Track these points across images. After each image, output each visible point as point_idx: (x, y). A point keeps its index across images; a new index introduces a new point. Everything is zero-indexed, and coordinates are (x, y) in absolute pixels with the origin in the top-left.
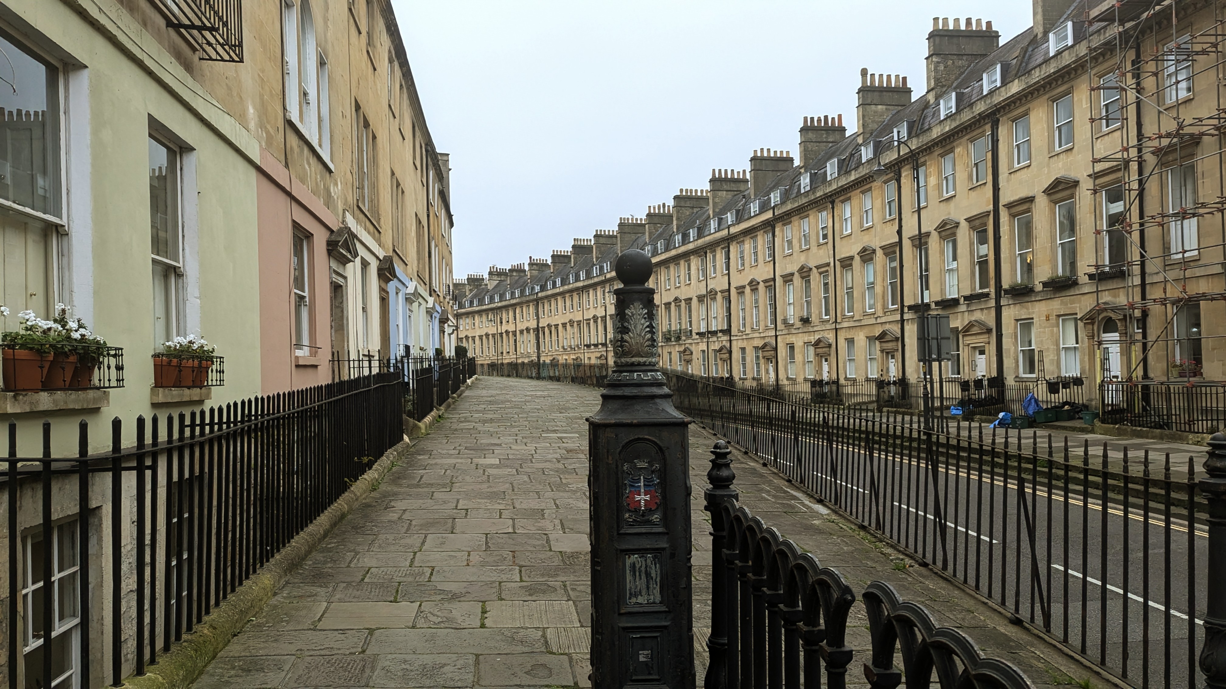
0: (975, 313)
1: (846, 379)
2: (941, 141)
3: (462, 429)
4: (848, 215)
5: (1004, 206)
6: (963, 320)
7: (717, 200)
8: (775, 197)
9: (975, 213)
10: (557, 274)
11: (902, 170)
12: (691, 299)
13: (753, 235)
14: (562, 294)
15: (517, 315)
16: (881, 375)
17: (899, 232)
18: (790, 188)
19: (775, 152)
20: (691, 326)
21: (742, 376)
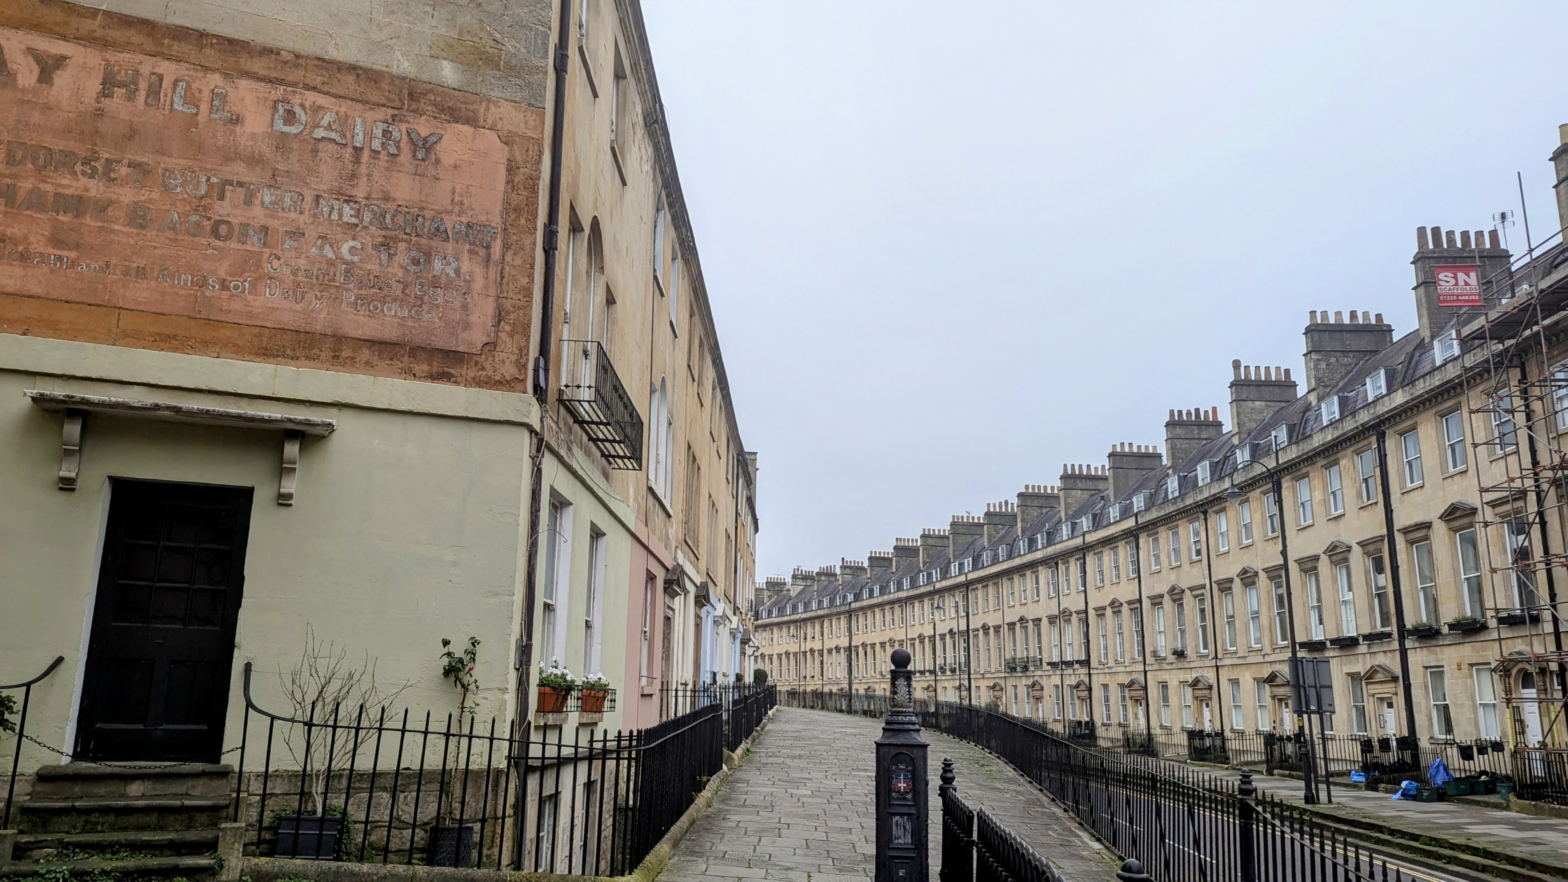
0: (1378, 655)
1: (1232, 730)
2: (1323, 451)
3: (772, 764)
4: (1224, 529)
5: (1398, 530)
6: (1365, 664)
7: (1070, 500)
8: (1138, 502)
9: (1368, 537)
10: (876, 579)
11: (1283, 481)
12: (1040, 620)
13: (1113, 545)
14: (881, 605)
15: (825, 630)
16: (1274, 728)
17: (1284, 553)
18: (1156, 492)
19: (1139, 447)
20: (1040, 654)
21: (1105, 721)
